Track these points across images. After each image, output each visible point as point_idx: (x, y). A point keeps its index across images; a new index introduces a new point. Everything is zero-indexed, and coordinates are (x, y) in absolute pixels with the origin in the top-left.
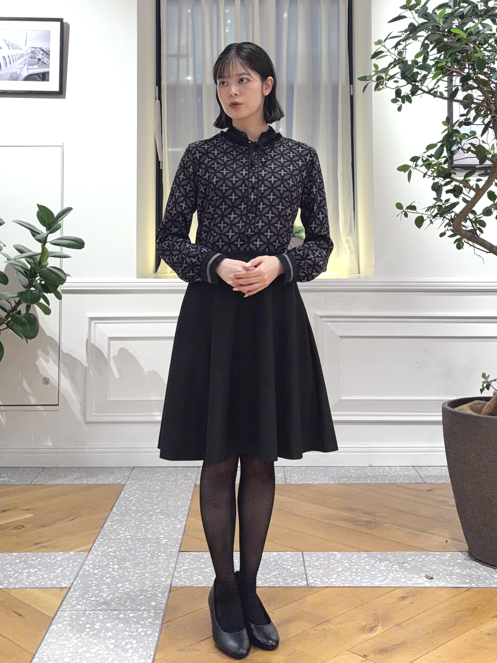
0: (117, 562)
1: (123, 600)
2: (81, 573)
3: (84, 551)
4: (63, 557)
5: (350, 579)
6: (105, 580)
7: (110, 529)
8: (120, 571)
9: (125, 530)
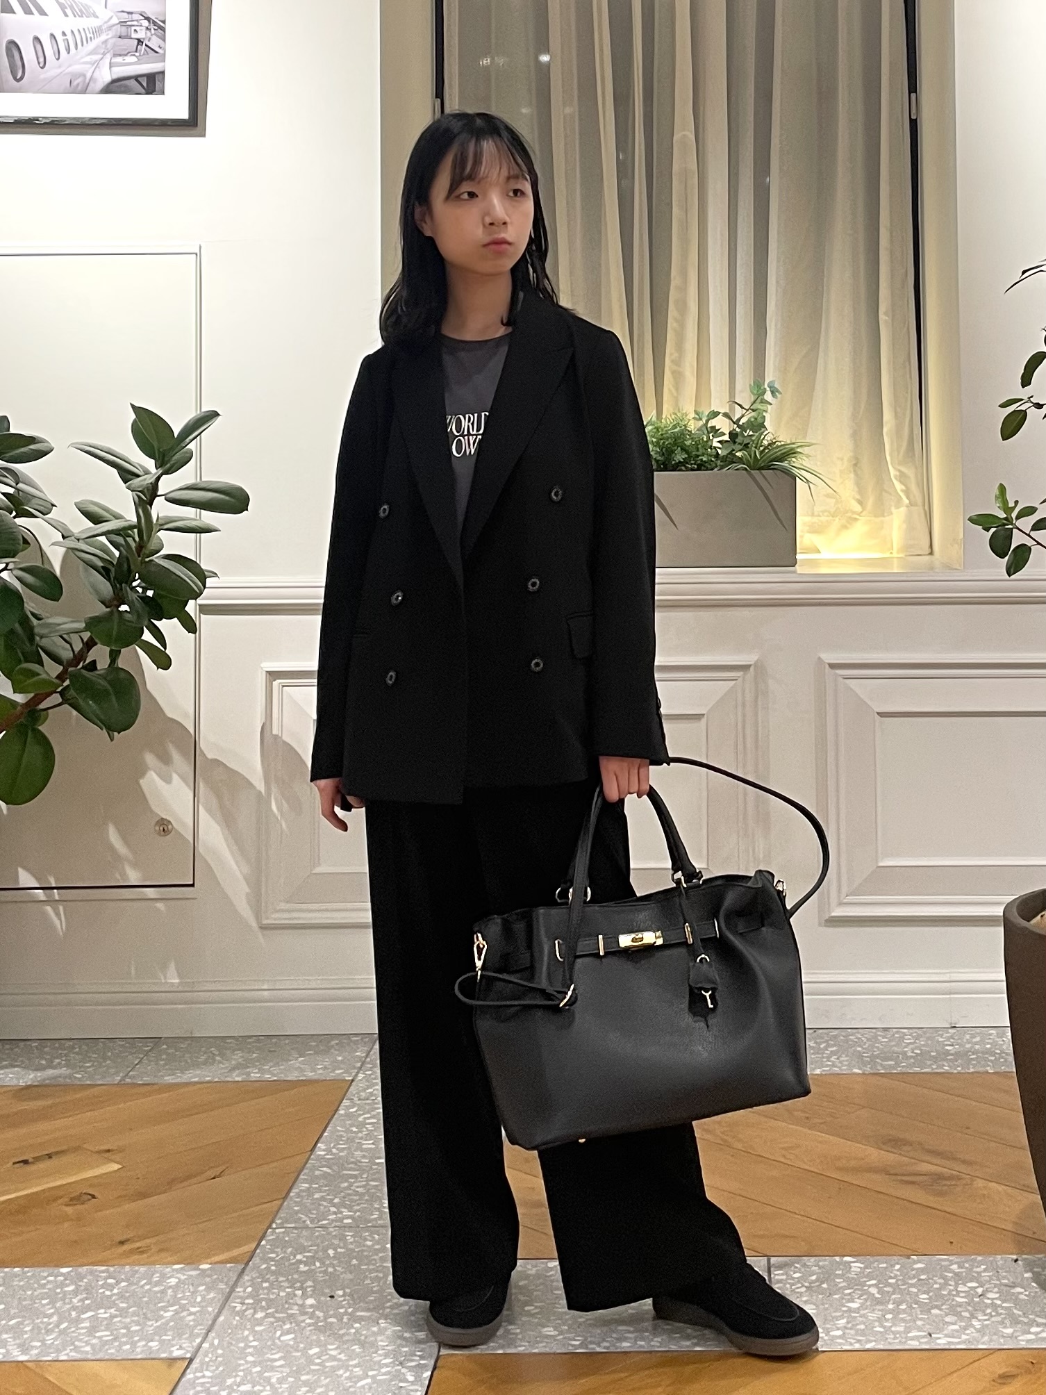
0: (314, 1289)
2: (222, 1318)
3: (236, 1260)
5: (878, 1329)
7: (305, 1201)
8: (317, 1312)
9: (342, 1204)
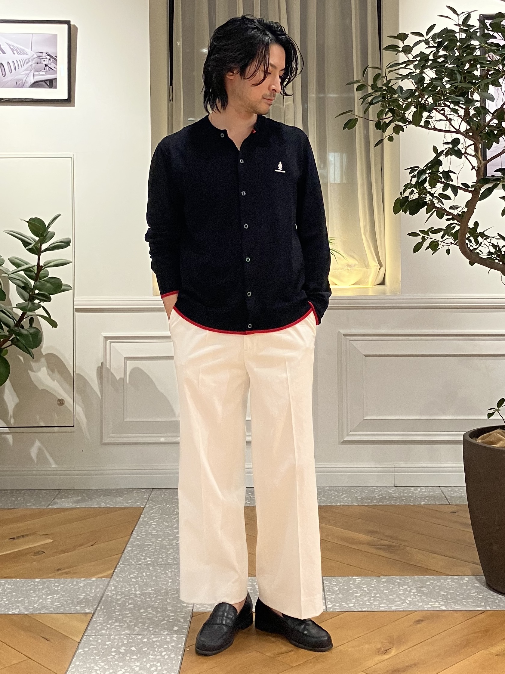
0: (139, 588)
1: (147, 625)
2: (104, 599)
3: (106, 577)
4: (86, 583)
5: (368, 603)
6: (128, 606)
7: (131, 554)
8: (142, 597)
9: (146, 556)
